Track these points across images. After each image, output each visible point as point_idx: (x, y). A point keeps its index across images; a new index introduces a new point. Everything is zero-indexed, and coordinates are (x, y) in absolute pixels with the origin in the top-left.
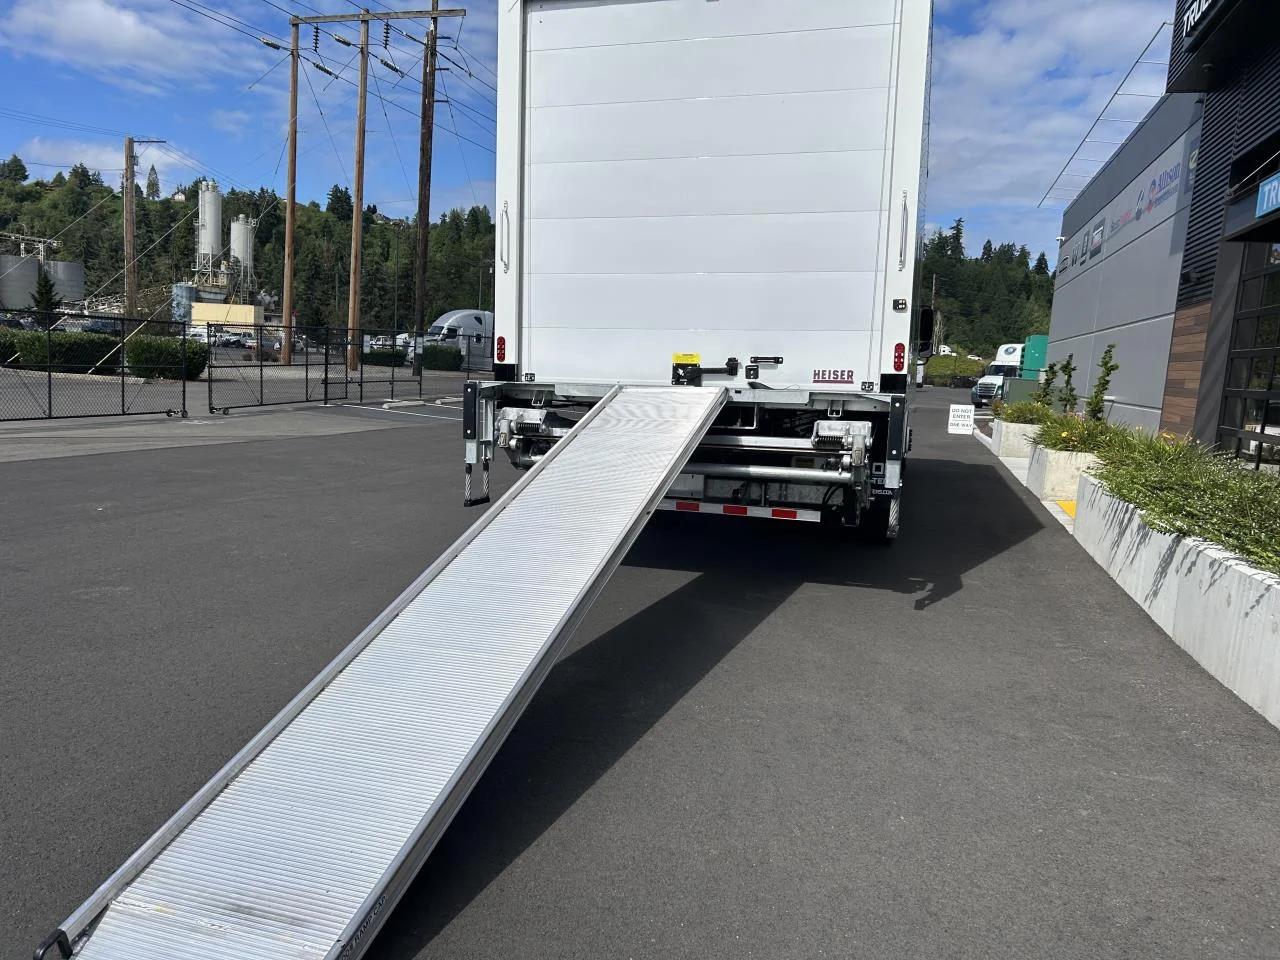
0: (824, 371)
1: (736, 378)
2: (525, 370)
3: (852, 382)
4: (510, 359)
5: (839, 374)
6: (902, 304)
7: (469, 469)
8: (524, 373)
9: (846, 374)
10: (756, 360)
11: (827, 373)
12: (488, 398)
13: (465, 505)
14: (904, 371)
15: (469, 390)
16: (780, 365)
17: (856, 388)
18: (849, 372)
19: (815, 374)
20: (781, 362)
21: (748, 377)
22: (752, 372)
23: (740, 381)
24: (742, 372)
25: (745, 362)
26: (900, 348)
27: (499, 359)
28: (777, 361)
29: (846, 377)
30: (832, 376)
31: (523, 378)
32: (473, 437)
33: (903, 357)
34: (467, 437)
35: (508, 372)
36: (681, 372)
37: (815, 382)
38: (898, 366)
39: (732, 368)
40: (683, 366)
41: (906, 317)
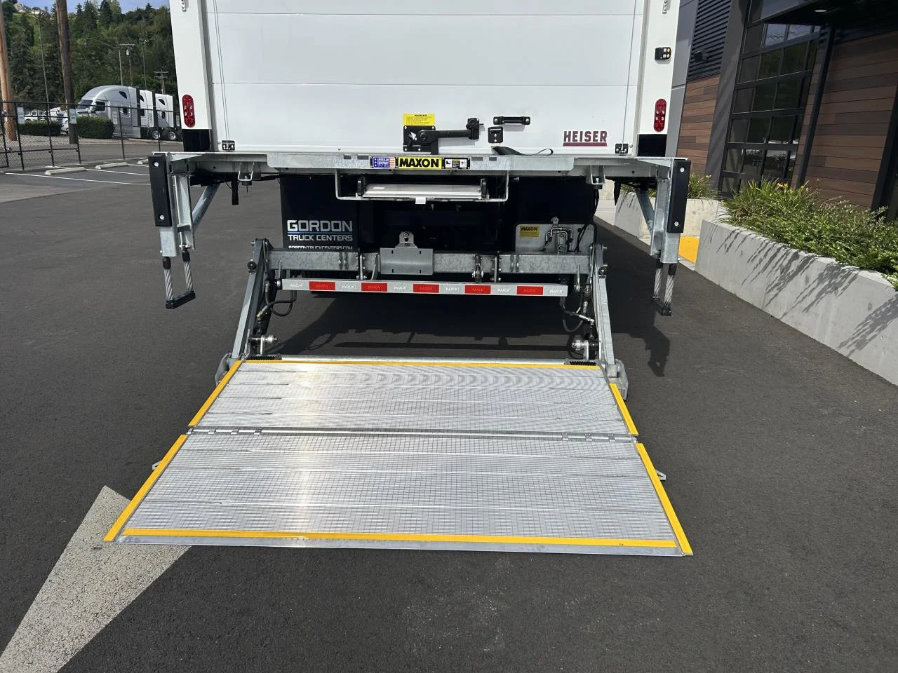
0: (575, 133)
1: (477, 143)
2: (221, 136)
3: (605, 145)
4: (201, 123)
5: (592, 135)
6: (667, 53)
7: (167, 263)
8: (220, 140)
9: (599, 135)
10: (500, 120)
11: (579, 135)
12: (179, 173)
13: (168, 307)
14: (664, 132)
15: (156, 164)
16: (526, 126)
17: (609, 150)
18: (602, 133)
19: (566, 136)
20: (528, 123)
21: (491, 140)
22: (495, 135)
23: (483, 145)
24: (484, 135)
25: (487, 123)
26: (661, 105)
27: (187, 124)
28: (524, 121)
29: (598, 138)
30: (584, 138)
31: (220, 147)
32: (169, 223)
33: (664, 115)
34: (160, 224)
35: (201, 140)
36: (413, 136)
37: (565, 145)
38: (659, 125)
39: (472, 130)
40: (415, 129)
41: (668, 68)
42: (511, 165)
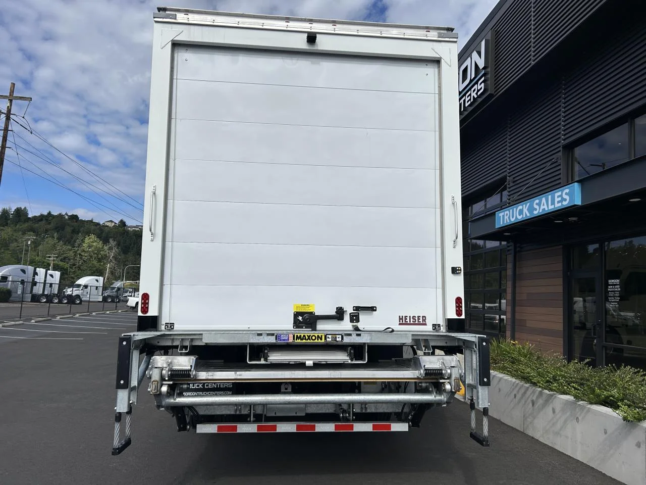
0: (406, 317)
1: (342, 323)
2: (164, 320)
3: (426, 324)
4: (153, 312)
5: (417, 318)
6: (459, 270)
7: (119, 417)
8: (163, 322)
9: (421, 318)
10: (357, 308)
11: (408, 318)
12: (136, 348)
13: (113, 454)
14: (463, 317)
15: (124, 343)
16: (374, 312)
17: (429, 328)
18: (423, 317)
19: (400, 319)
20: (376, 310)
21: (352, 321)
22: (355, 318)
23: (346, 325)
24: (347, 318)
25: (349, 310)
26: (458, 300)
27: (142, 312)
28: (373, 309)
29: (421, 320)
30: (412, 320)
31: (163, 328)
32: (126, 386)
33: (461, 307)
34: (119, 387)
35: (151, 323)
36: (300, 318)
37: (400, 324)
38: (459, 313)
39: (340, 314)
40: (302, 314)
41: (460, 278)
42: (371, 339)
